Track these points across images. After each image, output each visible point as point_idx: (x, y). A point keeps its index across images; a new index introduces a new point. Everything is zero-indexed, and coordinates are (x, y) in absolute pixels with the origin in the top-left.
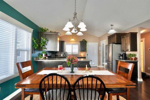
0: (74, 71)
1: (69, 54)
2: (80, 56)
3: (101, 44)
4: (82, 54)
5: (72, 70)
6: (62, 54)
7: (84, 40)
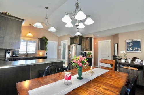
0: (82, 76)
1: (21, 53)
2: (38, 56)
3: (62, 44)
4: (41, 54)
5: (80, 75)
6: (8, 53)
7: (45, 37)
